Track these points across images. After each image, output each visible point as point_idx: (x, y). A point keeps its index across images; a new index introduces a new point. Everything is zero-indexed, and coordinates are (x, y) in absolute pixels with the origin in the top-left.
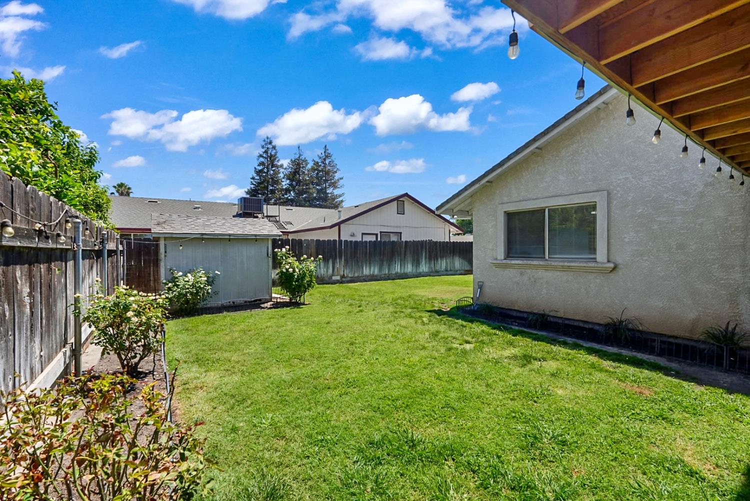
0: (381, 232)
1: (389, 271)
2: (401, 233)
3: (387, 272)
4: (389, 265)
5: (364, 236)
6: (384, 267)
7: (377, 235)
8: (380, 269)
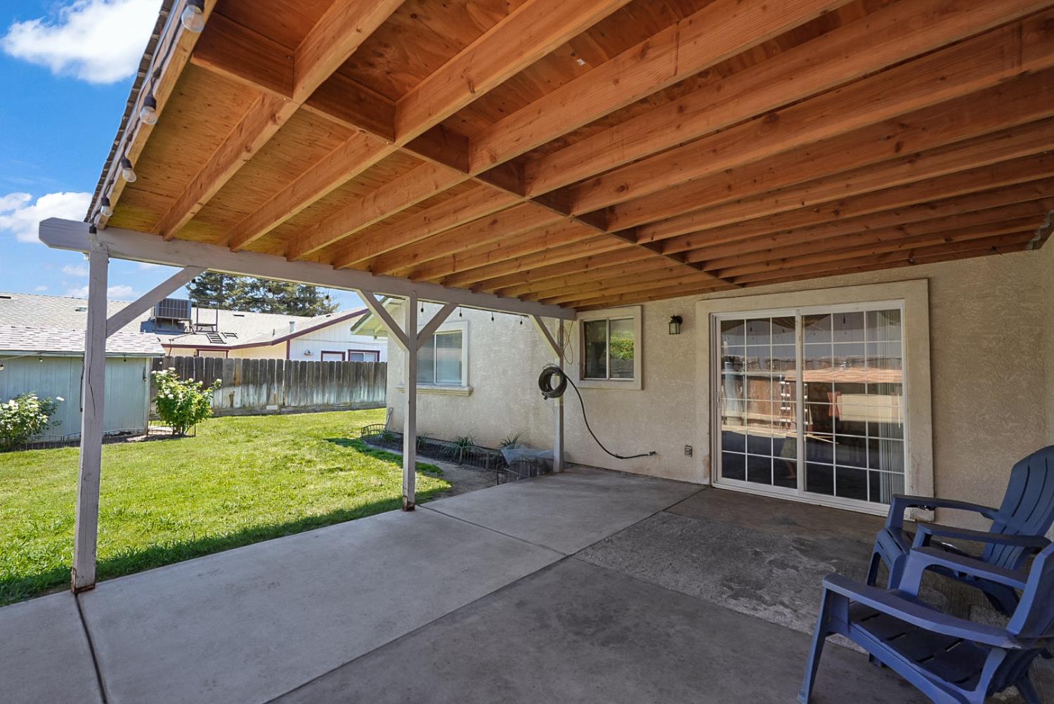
0: (349, 351)
1: (351, 400)
2: (378, 352)
3: (348, 401)
4: (352, 392)
5: (324, 355)
6: (344, 394)
7: (344, 354)
8: (339, 395)
